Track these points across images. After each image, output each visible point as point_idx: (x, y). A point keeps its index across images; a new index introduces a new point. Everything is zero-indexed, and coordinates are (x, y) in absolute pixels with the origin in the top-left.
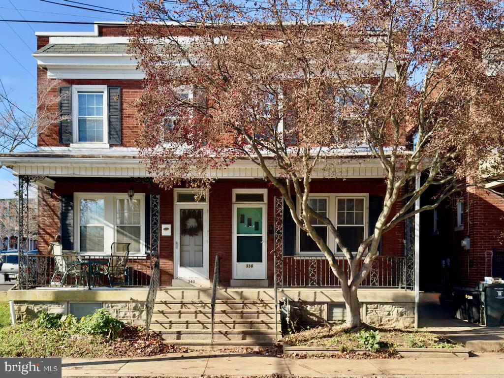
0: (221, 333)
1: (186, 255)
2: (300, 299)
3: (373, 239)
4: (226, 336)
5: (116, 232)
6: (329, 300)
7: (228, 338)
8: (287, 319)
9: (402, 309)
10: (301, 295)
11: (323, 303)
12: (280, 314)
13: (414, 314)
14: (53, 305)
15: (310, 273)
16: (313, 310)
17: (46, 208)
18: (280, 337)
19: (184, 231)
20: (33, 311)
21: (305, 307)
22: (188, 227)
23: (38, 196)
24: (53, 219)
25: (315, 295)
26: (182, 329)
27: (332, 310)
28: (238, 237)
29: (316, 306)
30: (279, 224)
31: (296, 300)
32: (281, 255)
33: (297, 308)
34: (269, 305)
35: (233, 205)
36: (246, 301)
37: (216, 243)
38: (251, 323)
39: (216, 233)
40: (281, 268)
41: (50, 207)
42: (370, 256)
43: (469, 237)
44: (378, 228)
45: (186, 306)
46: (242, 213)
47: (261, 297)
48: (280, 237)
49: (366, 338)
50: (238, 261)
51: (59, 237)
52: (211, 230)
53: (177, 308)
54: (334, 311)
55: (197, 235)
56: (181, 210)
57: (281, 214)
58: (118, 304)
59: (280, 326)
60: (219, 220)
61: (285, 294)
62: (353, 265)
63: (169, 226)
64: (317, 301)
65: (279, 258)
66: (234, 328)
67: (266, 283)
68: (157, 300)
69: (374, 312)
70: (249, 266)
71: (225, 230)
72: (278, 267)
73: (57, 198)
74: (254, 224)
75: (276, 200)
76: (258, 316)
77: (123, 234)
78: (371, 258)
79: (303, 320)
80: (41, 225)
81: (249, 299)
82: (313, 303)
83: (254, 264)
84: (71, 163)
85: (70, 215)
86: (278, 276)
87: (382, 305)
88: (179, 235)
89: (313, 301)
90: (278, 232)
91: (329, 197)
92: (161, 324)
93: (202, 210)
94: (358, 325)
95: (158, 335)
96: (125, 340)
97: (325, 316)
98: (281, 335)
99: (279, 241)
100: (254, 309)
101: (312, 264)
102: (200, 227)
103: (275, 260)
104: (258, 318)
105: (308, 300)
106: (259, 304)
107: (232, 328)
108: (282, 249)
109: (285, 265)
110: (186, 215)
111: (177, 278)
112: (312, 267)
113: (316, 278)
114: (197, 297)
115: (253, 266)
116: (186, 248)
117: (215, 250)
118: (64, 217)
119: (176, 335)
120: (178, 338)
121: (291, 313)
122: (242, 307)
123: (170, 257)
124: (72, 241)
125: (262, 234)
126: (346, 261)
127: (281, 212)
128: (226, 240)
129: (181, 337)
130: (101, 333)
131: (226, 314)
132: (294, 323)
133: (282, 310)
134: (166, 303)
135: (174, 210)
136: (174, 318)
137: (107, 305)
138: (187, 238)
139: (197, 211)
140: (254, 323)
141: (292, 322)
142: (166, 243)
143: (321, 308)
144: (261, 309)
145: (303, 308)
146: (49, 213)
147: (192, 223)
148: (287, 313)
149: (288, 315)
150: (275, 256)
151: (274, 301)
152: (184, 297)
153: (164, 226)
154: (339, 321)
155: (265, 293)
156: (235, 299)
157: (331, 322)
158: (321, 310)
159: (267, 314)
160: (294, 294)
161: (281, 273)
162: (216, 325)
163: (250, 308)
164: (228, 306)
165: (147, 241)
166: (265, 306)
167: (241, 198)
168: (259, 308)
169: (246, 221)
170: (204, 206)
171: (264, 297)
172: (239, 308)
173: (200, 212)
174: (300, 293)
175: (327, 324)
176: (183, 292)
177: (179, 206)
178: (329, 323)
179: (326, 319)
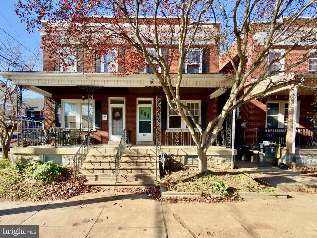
0: (122, 176)
1: (115, 129)
3: (220, 118)
4: (126, 179)
5: (81, 118)
6: (185, 154)
7: (127, 180)
8: (163, 166)
9: (224, 158)
10: (170, 151)
11: (182, 155)
12: (159, 164)
13: (231, 161)
14: (35, 156)
15: (176, 139)
16: (177, 159)
17: (48, 107)
18: (159, 179)
19: (114, 118)
20: (25, 159)
21: (173, 158)
22: (116, 116)
23: (44, 101)
24: (51, 112)
25: (178, 151)
26: (99, 173)
28: (139, 121)
29: (178, 157)
30: (159, 112)
31: (168, 154)
32: (160, 129)
33: (168, 158)
34: (152, 157)
35: (137, 106)
36: (139, 155)
38: (141, 169)
39: (129, 119)
40: (160, 136)
41: (50, 106)
42: (217, 129)
43: (245, 122)
44: (224, 110)
45: (106, 158)
46: (142, 109)
47: (148, 153)
48: (159, 119)
49: (218, 186)
50: (140, 132)
51: (54, 120)
52: (126, 118)
53: (100, 159)
54: (188, 160)
55: (120, 120)
56: (112, 108)
57: (160, 106)
58: (70, 156)
59: (158, 171)
60: (130, 113)
61: (162, 151)
62: (204, 135)
63: (106, 116)
64: (179, 154)
65: (158, 131)
66: (131, 172)
67: (153, 143)
68: (90, 154)
69: (209, 160)
72: (158, 136)
73: (53, 102)
74: (147, 115)
75: (157, 98)
77: (84, 119)
78: (218, 130)
79: (172, 164)
80: (46, 115)
82: (177, 156)
83: (147, 134)
84: (41, 76)
85: (59, 110)
86: (158, 140)
87: (214, 157)
88: (111, 120)
89: (177, 154)
92: (88, 170)
94: (206, 172)
95: (84, 177)
96: (58, 183)
97: (183, 162)
98: (160, 178)
99: (159, 121)
100: (144, 160)
101: (177, 134)
102: (121, 117)
103: (156, 132)
104: (146, 165)
105: (174, 154)
106: (147, 157)
107: (130, 172)
108: (160, 126)
109: (162, 134)
110: (115, 110)
111: (110, 141)
112: (177, 136)
113: (179, 142)
114: (113, 152)
116: (115, 126)
117: (128, 127)
118: (56, 111)
119: (95, 178)
120: (96, 180)
121: (165, 162)
122: (137, 158)
123: (107, 130)
124: (60, 122)
125: (150, 119)
126: (200, 133)
127: (160, 105)
129: (98, 179)
130: (42, 179)
131: (127, 163)
132: (167, 172)
133: (160, 160)
134: (94, 156)
135: (109, 108)
136: (97, 166)
137: (64, 156)
138: (115, 121)
139: (120, 109)
140: (143, 169)
141: (166, 171)
142: (104, 123)
144: (148, 160)
145: (171, 158)
146: (49, 109)
147: (117, 114)
148: (163, 162)
149: (163, 164)
150: (156, 130)
151: (155, 155)
152: (106, 152)
153: (103, 116)
154: (190, 165)
155: (150, 149)
156: (134, 153)
157: (186, 166)
158: (181, 159)
159: (151, 163)
160: (167, 150)
161: (159, 139)
162: (121, 170)
163: (142, 159)
164: (129, 158)
165: (96, 123)
166: (150, 158)
167: (141, 102)
168: (147, 159)
169: (143, 113)
170: (123, 106)
171: (150, 152)
172: (136, 159)
173: (121, 109)
174: (170, 150)
175: (184, 167)
176: (105, 149)
177: (111, 106)
178: (185, 167)
179: (184, 164)
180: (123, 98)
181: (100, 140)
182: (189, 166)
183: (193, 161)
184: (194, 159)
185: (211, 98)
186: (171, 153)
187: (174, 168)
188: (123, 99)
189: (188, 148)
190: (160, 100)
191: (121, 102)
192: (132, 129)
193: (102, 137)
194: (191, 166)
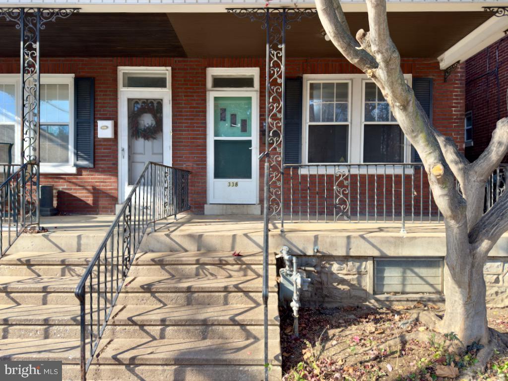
2: (318, 251)
6: (376, 253)
8: (295, 306)
10: (319, 243)
11: (365, 258)
15: (337, 196)
16: (345, 272)
19: (136, 131)
21: (328, 265)
22: (142, 127)
25: (348, 243)
27: (383, 271)
28: (216, 141)
29: (350, 264)
30: (276, 100)
31: (310, 252)
32: (278, 163)
33: (312, 269)
34: (253, 267)
35: (207, 93)
36: (206, 258)
37: (183, 150)
38: (205, 323)
39: (182, 134)
40: (279, 187)
45: (73, 270)
46: (223, 104)
47: (238, 249)
48: (277, 127)
50: (217, 176)
52: (174, 130)
54: (385, 275)
55: (154, 138)
56: (129, 100)
57: (279, 81)
60: (186, 115)
61: (288, 241)
63: (109, 124)
64: (352, 254)
65: (275, 169)
66: (162, 336)
70: (231, 184)
71: (196, 131)
72: (274, 186)
74: (240, 121)
75: (270, 52)
76: (226, 298)
79: (325, 292)
81: (215, 251)
82: (346, 258)
83: (240, 181)
88: (126, 138)
89: (344, 254)
90: (274, 117)
91: (352, 80)
93: (162, 100)
97: (368, 284)
99: (276, 134)
100: (221, 281)
101: (341, 179)
102: (158, 128)
103: (266, 171)
104: (225, 305)
105: (335, 253)
106: (233, 265)
107: (157, 337)
108: (281, 150)
109: (286, 182)
110: (139, 108)
112: (341, 185)
113: (348, 207)
115: (238, 184)
116: (137, 158)
117: (180, 161)
121: (301, 291)
122: (194, 272)
123: (113, 170)
125: (250, 136)
127: (280, 77)
128: (199, 146)
131: (153, 293)
133: (281, 279)
134: (30, 264)
135: (119, 101)
138: (140, 143)
139: (155, 102)
140: (213, 325)
142: (104, 149)
143: (360, 267)
144: (237, 278)
145: (324, 267)
147: (147, 120)
148: (293, 288)
149: (295, 297)
150: (267, 165)
152: (82, 248)
153: (101, 123)
154: (396, 293)
155: (246, 235)
156: (186, 251)
157: (381, 297)
158: (359, 273)
159: (246, 293)
160: (307, 239)
161: (278, 196)
162: (118, 328)
163: (212, 274)
164: (163, 272)
165: (77, 147)
166: (245, 270)
167: (220, 82)
168: (232, 273)
169: (228, 117)
170: (164, 94)
171: (245, 247)
172: (188, 277)
173: (160, 103)
174: (316, 237)
175: (373, 301)
176: (79, 237)
177: (126, 94)
178: (377, 300)
179: (371, 292)
180: (163, 68)
181: (90, 200)
182: (393, 298)
183: (404, 278)
184: (409, 274)
185: (443, 65)
186: (320, 250)
187: (335, 305)
188: (165, 72)
189: (381, 230)
190: (280, 58)
191: (159, 82)
192: (193, 168)
193: (96, 192)
194: (399, 297)
